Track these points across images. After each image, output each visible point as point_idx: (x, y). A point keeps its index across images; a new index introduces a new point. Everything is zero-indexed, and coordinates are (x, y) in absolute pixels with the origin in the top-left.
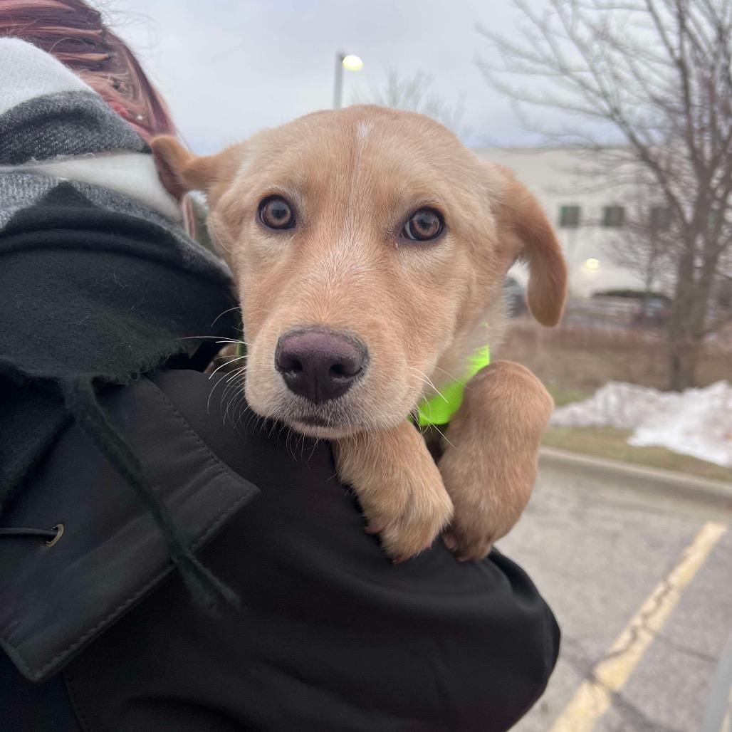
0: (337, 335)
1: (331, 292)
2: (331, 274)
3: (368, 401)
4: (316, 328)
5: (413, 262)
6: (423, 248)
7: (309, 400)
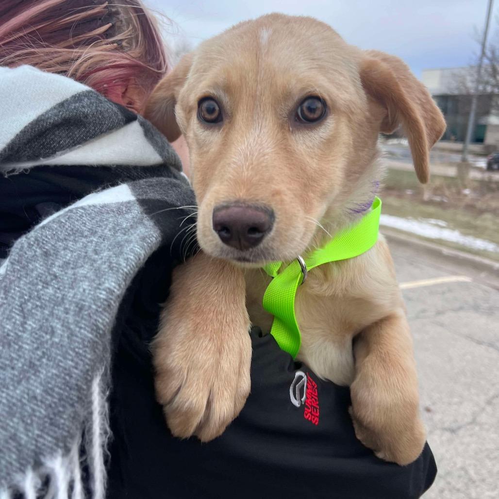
1: (246, 173)
7: (237, 249)
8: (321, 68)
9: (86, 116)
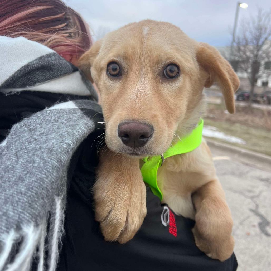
0: (142, 123)
2: (137, 96)
5: (169, 88)
6: (172, 82)
7: (132, 147)
8: (177, 49)
9: (53, 65)
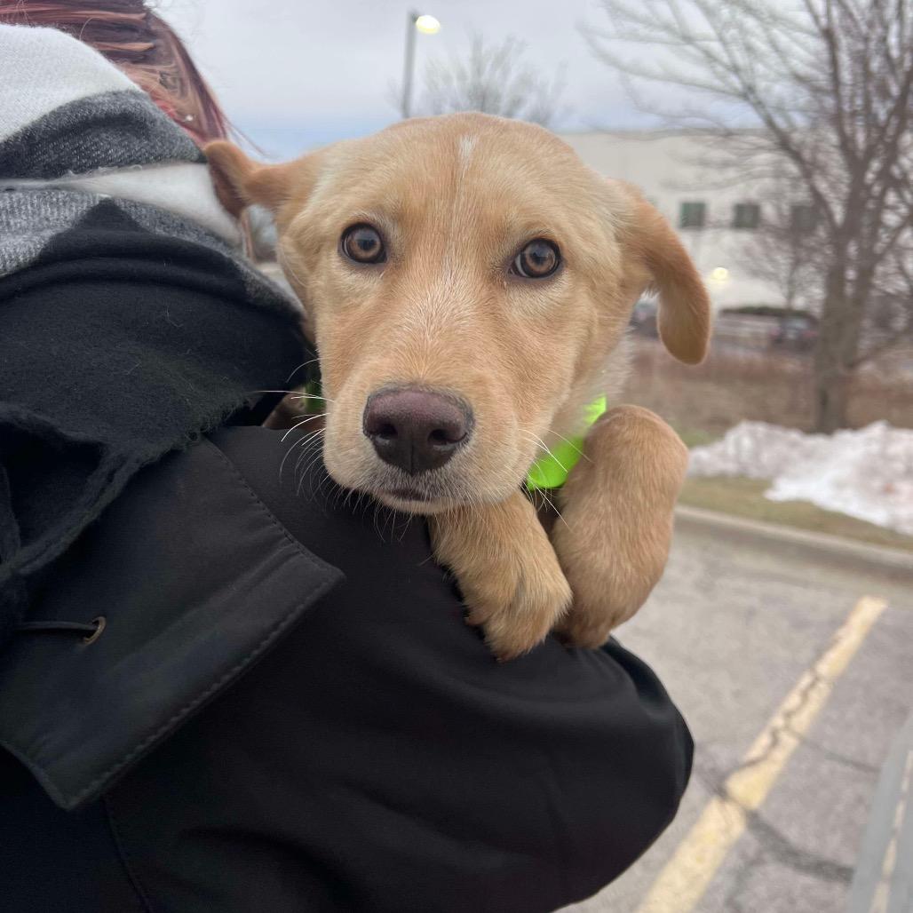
0: (438, 395)
1: (430, 342)
2: (430, 320)
3: (472, 470)
4: (413, 386)
5: (525, 304)
6: (537, 287)
7: (404, 471)
